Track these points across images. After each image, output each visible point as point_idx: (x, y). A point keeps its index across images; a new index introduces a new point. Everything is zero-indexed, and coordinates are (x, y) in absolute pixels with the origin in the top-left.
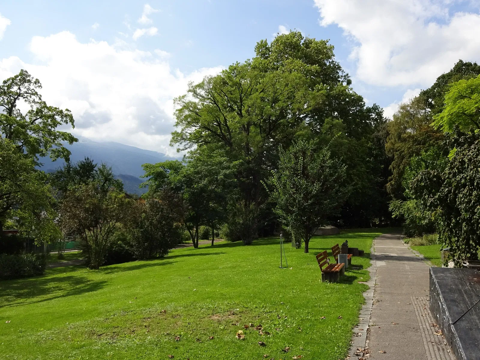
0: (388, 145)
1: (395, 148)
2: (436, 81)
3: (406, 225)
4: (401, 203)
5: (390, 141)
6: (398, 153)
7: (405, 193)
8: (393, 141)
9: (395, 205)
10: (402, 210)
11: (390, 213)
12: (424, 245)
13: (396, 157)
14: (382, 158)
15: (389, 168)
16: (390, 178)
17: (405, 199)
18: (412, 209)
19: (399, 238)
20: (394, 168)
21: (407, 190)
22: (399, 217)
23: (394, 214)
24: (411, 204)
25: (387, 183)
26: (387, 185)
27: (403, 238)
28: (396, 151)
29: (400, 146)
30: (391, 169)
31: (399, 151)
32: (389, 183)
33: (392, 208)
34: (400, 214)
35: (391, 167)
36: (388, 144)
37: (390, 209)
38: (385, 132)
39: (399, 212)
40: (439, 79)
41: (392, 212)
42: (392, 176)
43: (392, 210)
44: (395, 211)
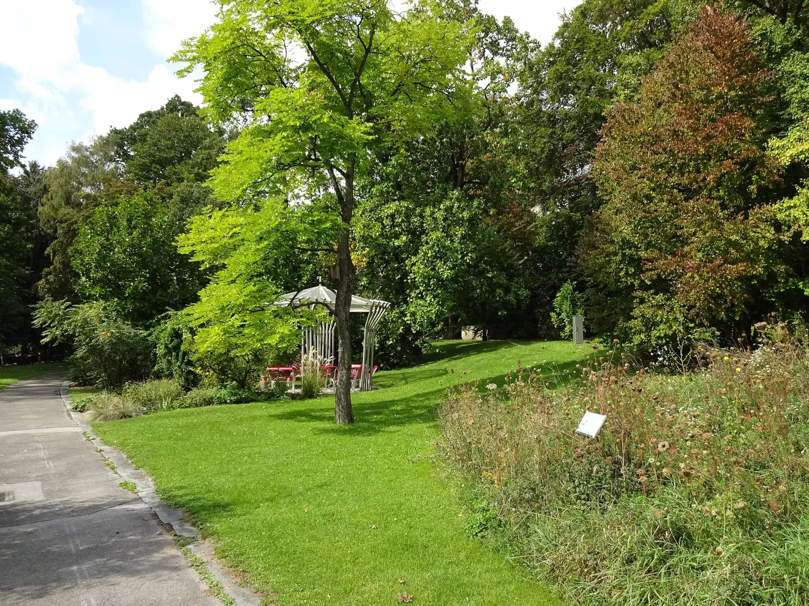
0: (44, 210)
1: (60, 216)
2: (138, 119)
3: (77, 359)
4: (66, 308)
5: (49, 203)
6: (64, 225)
7: (79, 285)
8: (55, 202)
9: (51, 312)
10: (70, 324)
11: (37, 334)
12: (130, 417)
13: (60, 231)
14: (32, 233)
15: (46, 252)
16: (46, 270)
17: (77, 299)
18: (95, 321)
19: (57, 393)
20: (54, 252)
21: (84, 279)
22: (60, 343)
23: (46, 336)
24: (91, 311)
25: (40, 279)
26: (40, 282)
27: (68, 391)
28: (61, 222)
29: (68, 214)
30: (49, 256)
31: (66, 221)
32: (44, 280)
33: (42, 319)
34: (62, 335)
35: (49, 250)
36: (46, 207)
37: (37, 323)
38: (39, 186)
39: (62, 330)
40: (142, 116)
41: (42, 329)
42: (51, 267)
43: (42, 325)
44: (49, 326)
